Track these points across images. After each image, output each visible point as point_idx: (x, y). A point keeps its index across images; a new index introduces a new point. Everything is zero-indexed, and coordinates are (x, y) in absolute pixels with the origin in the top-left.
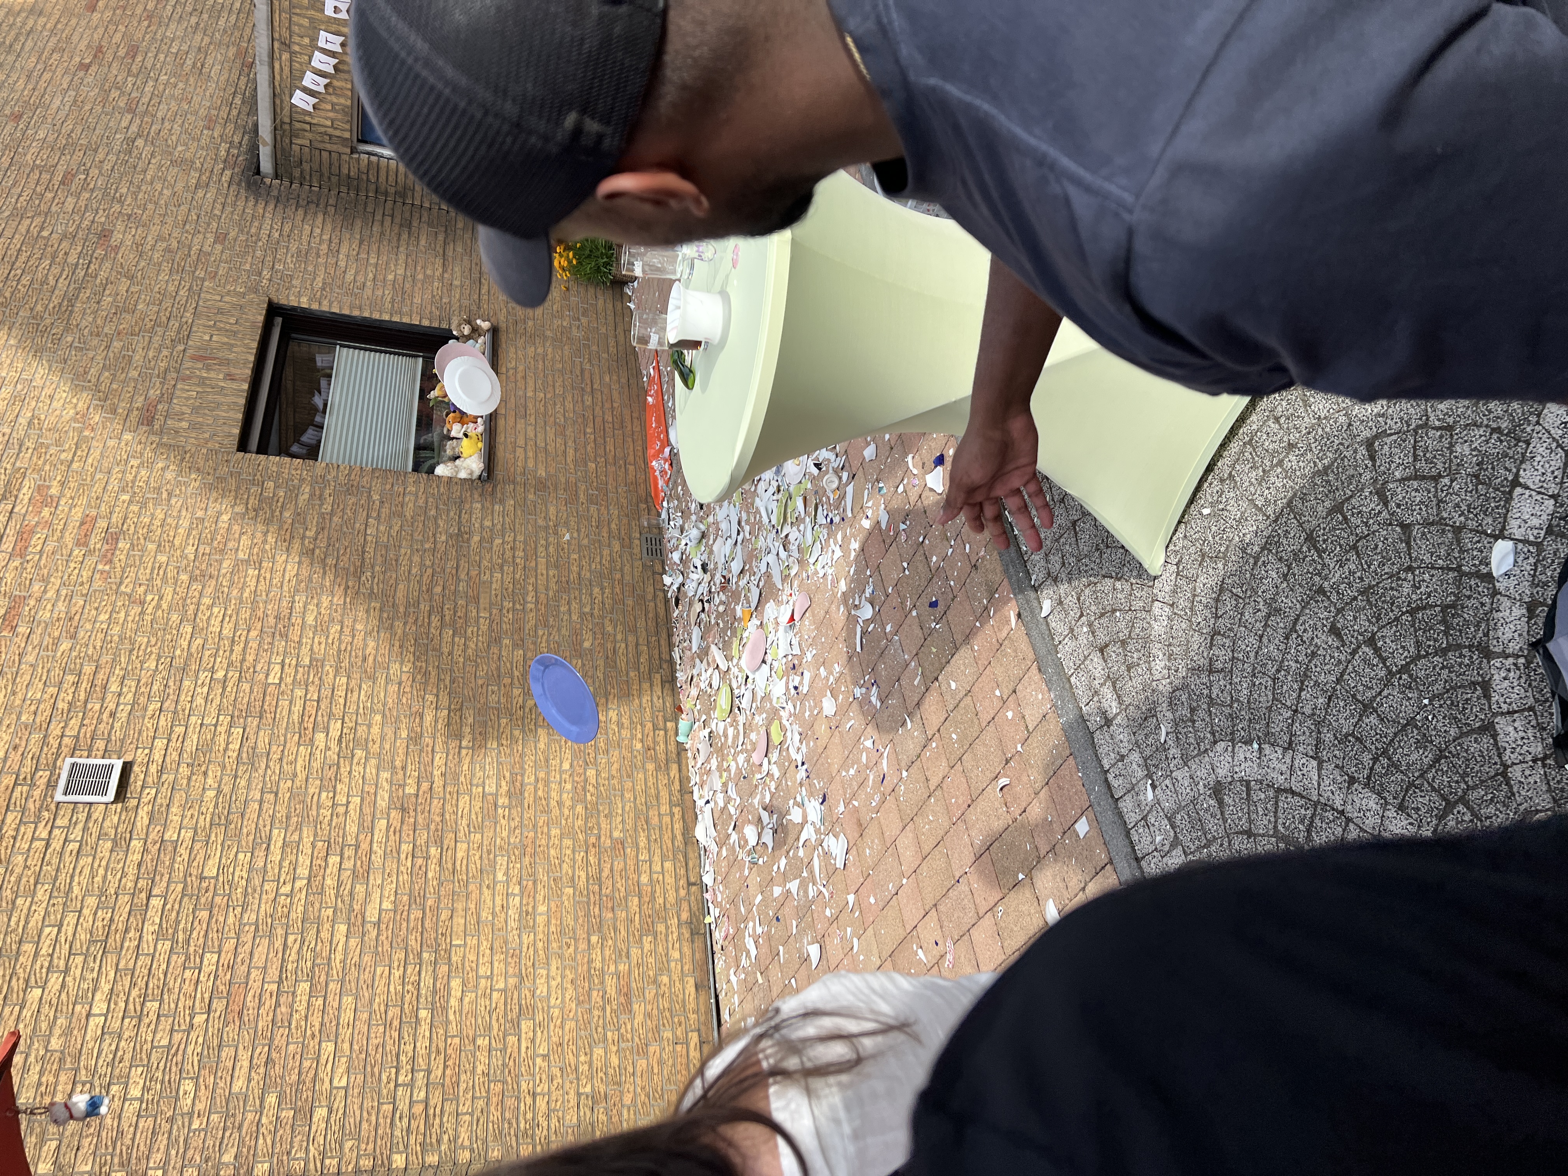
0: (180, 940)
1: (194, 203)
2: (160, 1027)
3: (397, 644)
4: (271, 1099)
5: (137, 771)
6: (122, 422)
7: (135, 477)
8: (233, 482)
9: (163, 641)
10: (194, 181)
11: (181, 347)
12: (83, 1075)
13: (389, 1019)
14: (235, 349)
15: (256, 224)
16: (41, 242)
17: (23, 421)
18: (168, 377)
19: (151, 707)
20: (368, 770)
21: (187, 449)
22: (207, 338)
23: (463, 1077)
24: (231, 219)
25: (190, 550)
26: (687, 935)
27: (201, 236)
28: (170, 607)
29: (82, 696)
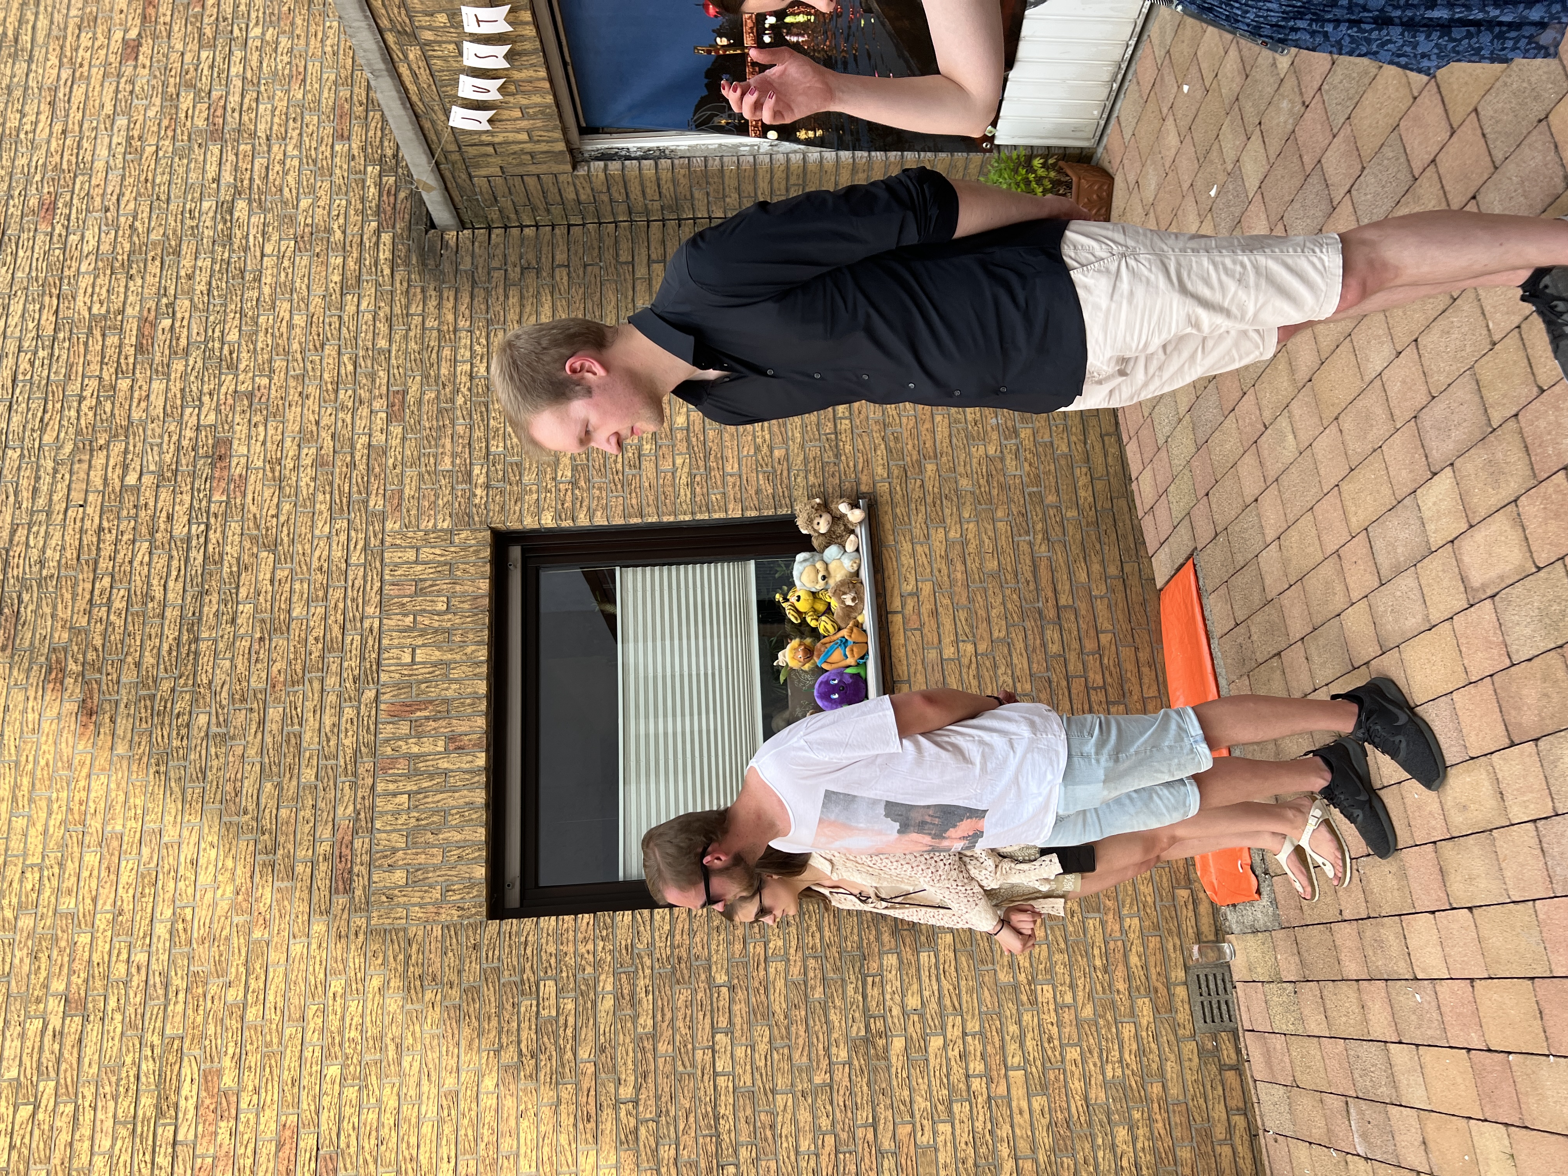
1: (344, 330)
6: (305, 894)
7: (343, 1018)
8: (489, 993)
10: (336, 278)
11: (370, 694)
14: (455, 674)
15: (447, 352)
16: (129, 500)
17: (161, 930)
18: (361, 770)
21: (411, 935)
22: (407, 659)
24: (406, 352)
27: (364, 411)
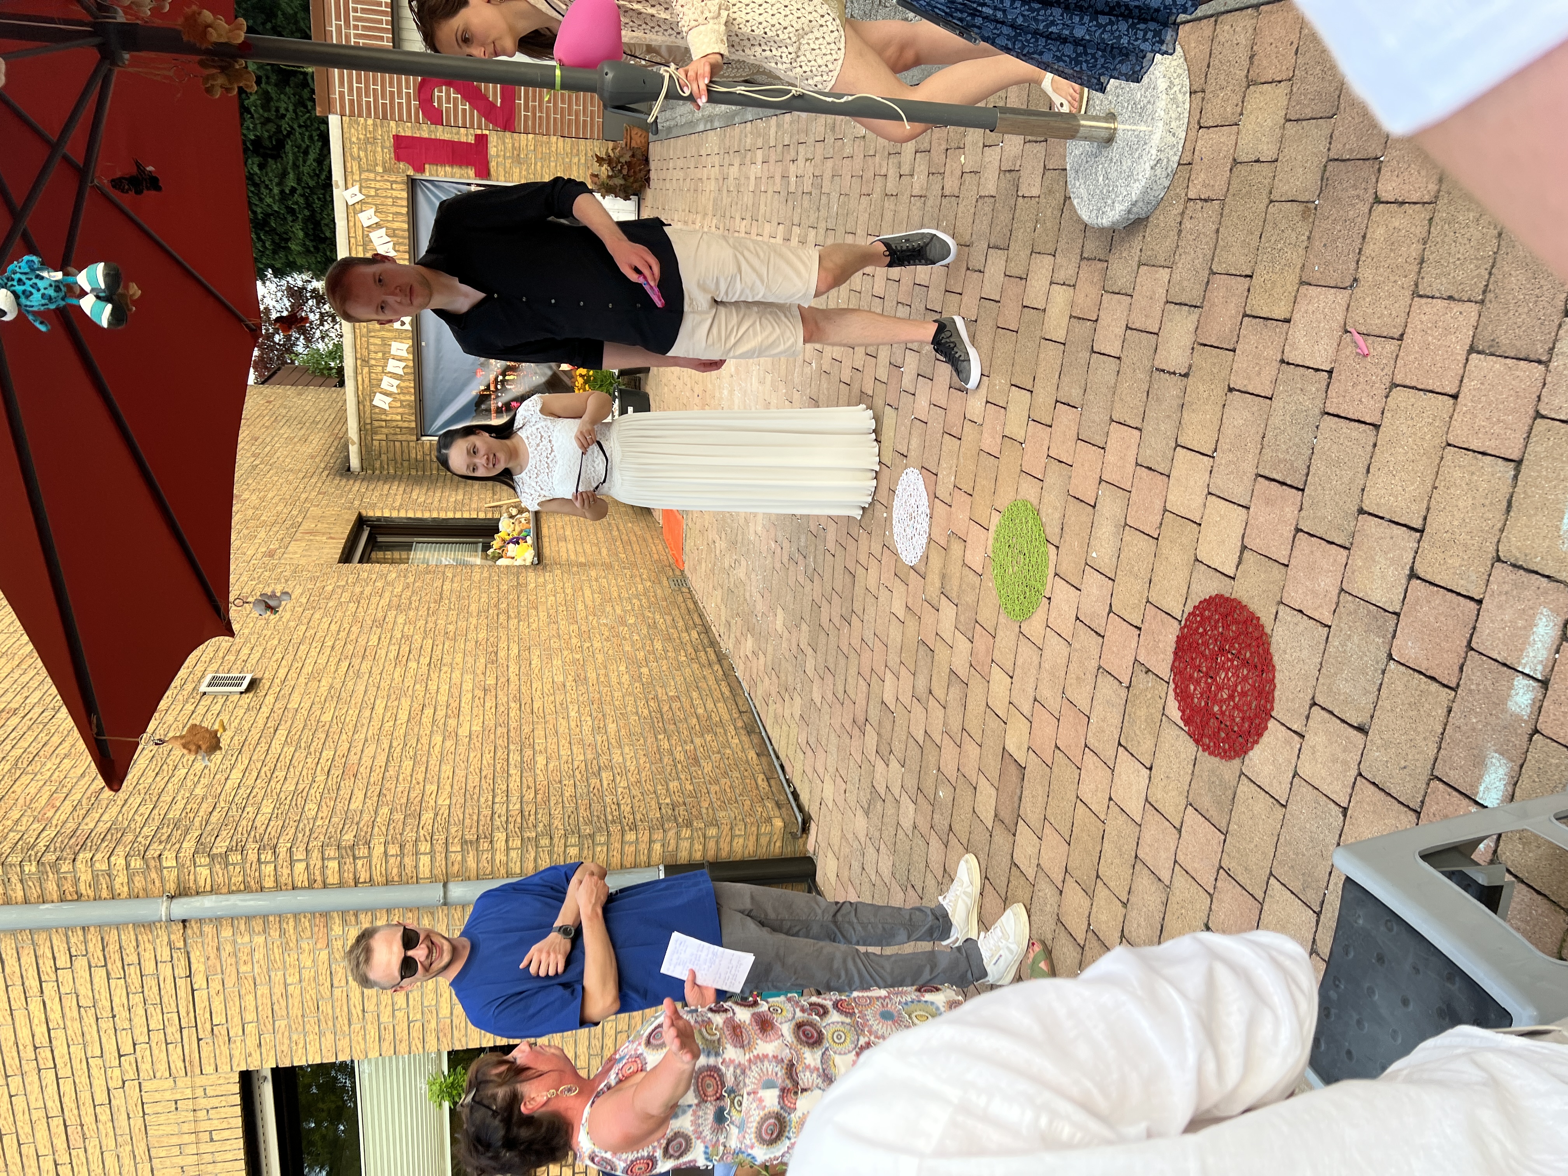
0: (303, 745)
1: (302, 483)
2: (287, 782)
3: (472, 627)
4: (385, 810)
5: (266, 683)
9: (284, 633)
10: (302, 476)
11: (293, 530)
12: (222, 804)
13: (484, 774)
14: (335, 529)
15: (348, 487)
18: (284, 541)
19: (274, 658)
20: (454, 675)
22: (313, 526)
23: (552, 798)
24: (329, 486)
25: (304, 600)
26: (743, 732)
27: (307, 493)
28: (288, 621)
29: (221, 655)
